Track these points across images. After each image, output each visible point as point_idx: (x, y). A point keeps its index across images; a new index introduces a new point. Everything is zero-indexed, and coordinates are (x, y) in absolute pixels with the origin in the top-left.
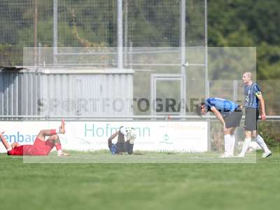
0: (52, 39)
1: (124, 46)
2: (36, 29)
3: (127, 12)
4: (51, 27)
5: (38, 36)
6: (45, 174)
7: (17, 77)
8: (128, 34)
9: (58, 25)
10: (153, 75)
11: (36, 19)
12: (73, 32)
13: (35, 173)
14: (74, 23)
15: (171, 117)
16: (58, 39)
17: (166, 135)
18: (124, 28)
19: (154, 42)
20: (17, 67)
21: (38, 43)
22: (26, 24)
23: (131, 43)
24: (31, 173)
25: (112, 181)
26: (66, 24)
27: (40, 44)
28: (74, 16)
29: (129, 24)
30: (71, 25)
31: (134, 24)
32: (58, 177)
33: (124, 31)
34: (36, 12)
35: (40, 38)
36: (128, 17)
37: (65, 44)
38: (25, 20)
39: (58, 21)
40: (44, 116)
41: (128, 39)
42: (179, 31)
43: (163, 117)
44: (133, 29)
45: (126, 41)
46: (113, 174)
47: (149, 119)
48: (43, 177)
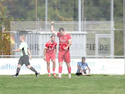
0: (44, 16)
1: (82, 21)
2: (36, 11)
3: (83, 2)
4: (44, 10)
5: (37, 15)
6: (41, 86)
7: (27, 36)
8: (84, 14)
9: (48, 9)
10: (97, 35)
11: (36, 6)
12: (56, 13)
13: (36, 85)
14: (56, 8)
15: (106, 56)
16: (48, 16)
17: (103, 66)
18: (82, 10)
19: (97, 18)
20: (27, 30)
21: (37, 18)
22: (32, 8)
23: (85, 18)
24: (34, 85)
25: (75, 89)
26: (52, 8)
27: (38, 19)
28: (56, 4)
29: (84, 8)
30: (54, 9)
31: (87, 8)
32: (48, 87)
33: (82, 12)
34: (36, 2)
35: (39, 15)
36: (84, 5)
37: (51, 19)
38: (31, 6)
39: (48, 7)
40: (40, 56)
41: (84, 16)
42: (110, 12)
43: (102, 56)
44: (86, 11)
45: (83, 17)
46: (76, 86)
47: (94, 58)
48: (40, 87)
